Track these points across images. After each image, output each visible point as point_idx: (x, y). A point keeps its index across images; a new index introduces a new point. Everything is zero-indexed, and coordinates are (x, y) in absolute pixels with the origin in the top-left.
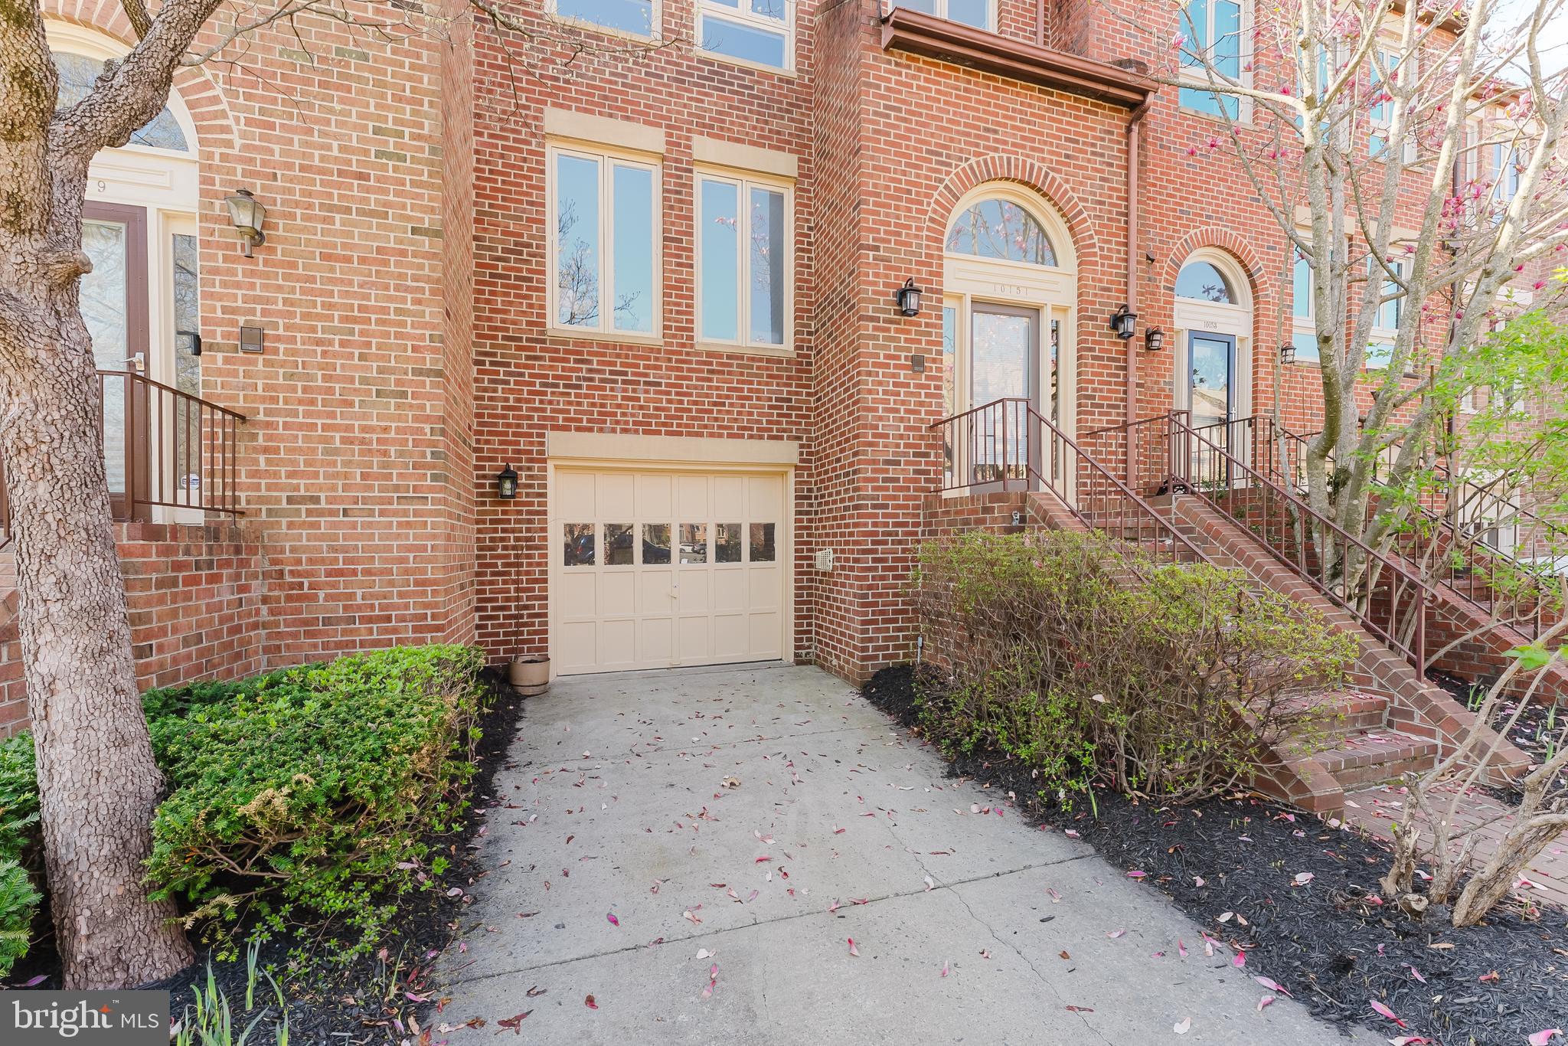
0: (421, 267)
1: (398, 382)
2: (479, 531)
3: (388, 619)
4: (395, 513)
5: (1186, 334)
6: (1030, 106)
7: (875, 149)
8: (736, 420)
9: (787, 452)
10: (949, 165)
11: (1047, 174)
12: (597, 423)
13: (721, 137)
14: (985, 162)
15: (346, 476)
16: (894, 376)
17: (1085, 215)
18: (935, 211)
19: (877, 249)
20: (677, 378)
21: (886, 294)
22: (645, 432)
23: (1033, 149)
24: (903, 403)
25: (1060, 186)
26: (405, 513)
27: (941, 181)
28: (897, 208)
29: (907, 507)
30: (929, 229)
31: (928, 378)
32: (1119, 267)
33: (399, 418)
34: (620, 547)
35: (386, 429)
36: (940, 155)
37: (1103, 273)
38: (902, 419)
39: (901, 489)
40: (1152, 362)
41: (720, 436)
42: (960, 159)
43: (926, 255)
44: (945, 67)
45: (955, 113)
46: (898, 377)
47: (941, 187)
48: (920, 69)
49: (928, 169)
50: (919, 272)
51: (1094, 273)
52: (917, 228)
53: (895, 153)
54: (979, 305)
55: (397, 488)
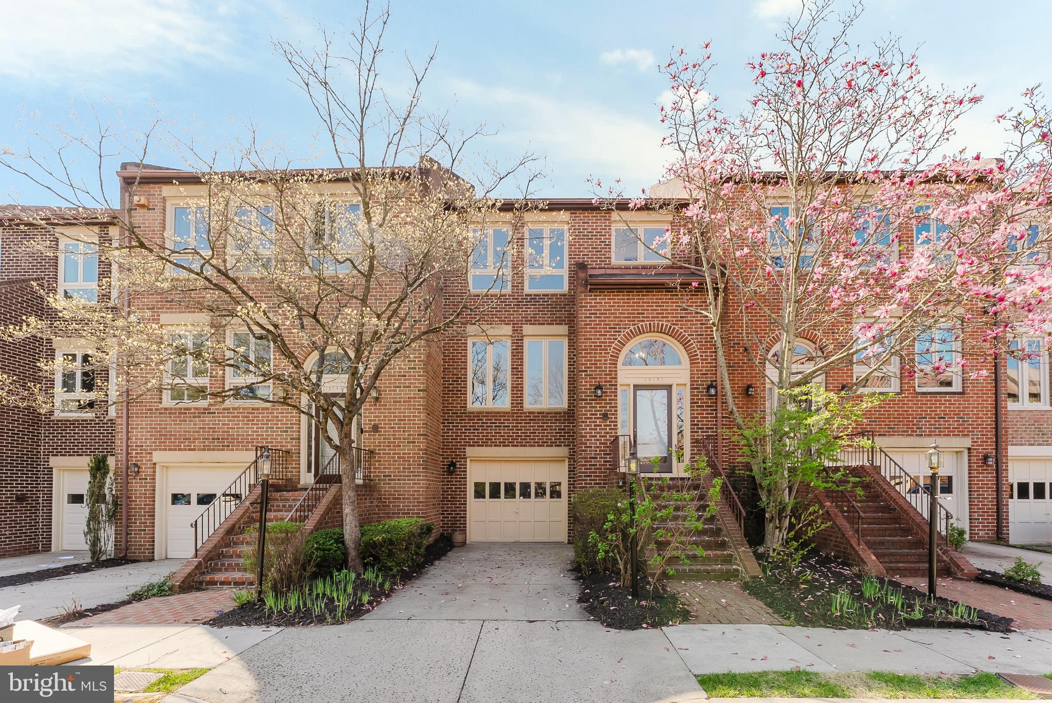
0: (420, 402)
2: (443, 485)
6: (661, 299)
7: (585, 332)
8: (541, 439)
9: (563, 451)
10: (620, 332)
11: (670, 327)
12: (485, 444)
13: (535, 324)
14: (638, 327)
16: (594, 422)
17: (692, 341)
18: (613, 352)
19: (586, 371)
20: (516, 423)
21: (591, 389)
22: (504, 446)
23: (662, 317)
24: (598, 433)
25: (678, 331)
26: (414, 480)
27: (616, 339)
28: (595, 353)
29: (601, 476)
30: (610, 360)
31: (610, 422)
32: (712, 363)
34: (495, 491)
35: (409, 453)
36: (616, 328)
37: (702, 367)
38: (598, 440)
39: (598, 469)
40: (752, 401)
41: (534, 446)
42: (626, 328)
43: (609, 371)
44: (617, 292)
45: (622, 310)
46: (596, 422)
47: (616, 342)
48: (605, 296)
49: (610, 335)
50: (606, 378)
51: (699, 367)
52: (605, 360)
53: (595, 332)
54: (637, 387)
55: (412, 472)
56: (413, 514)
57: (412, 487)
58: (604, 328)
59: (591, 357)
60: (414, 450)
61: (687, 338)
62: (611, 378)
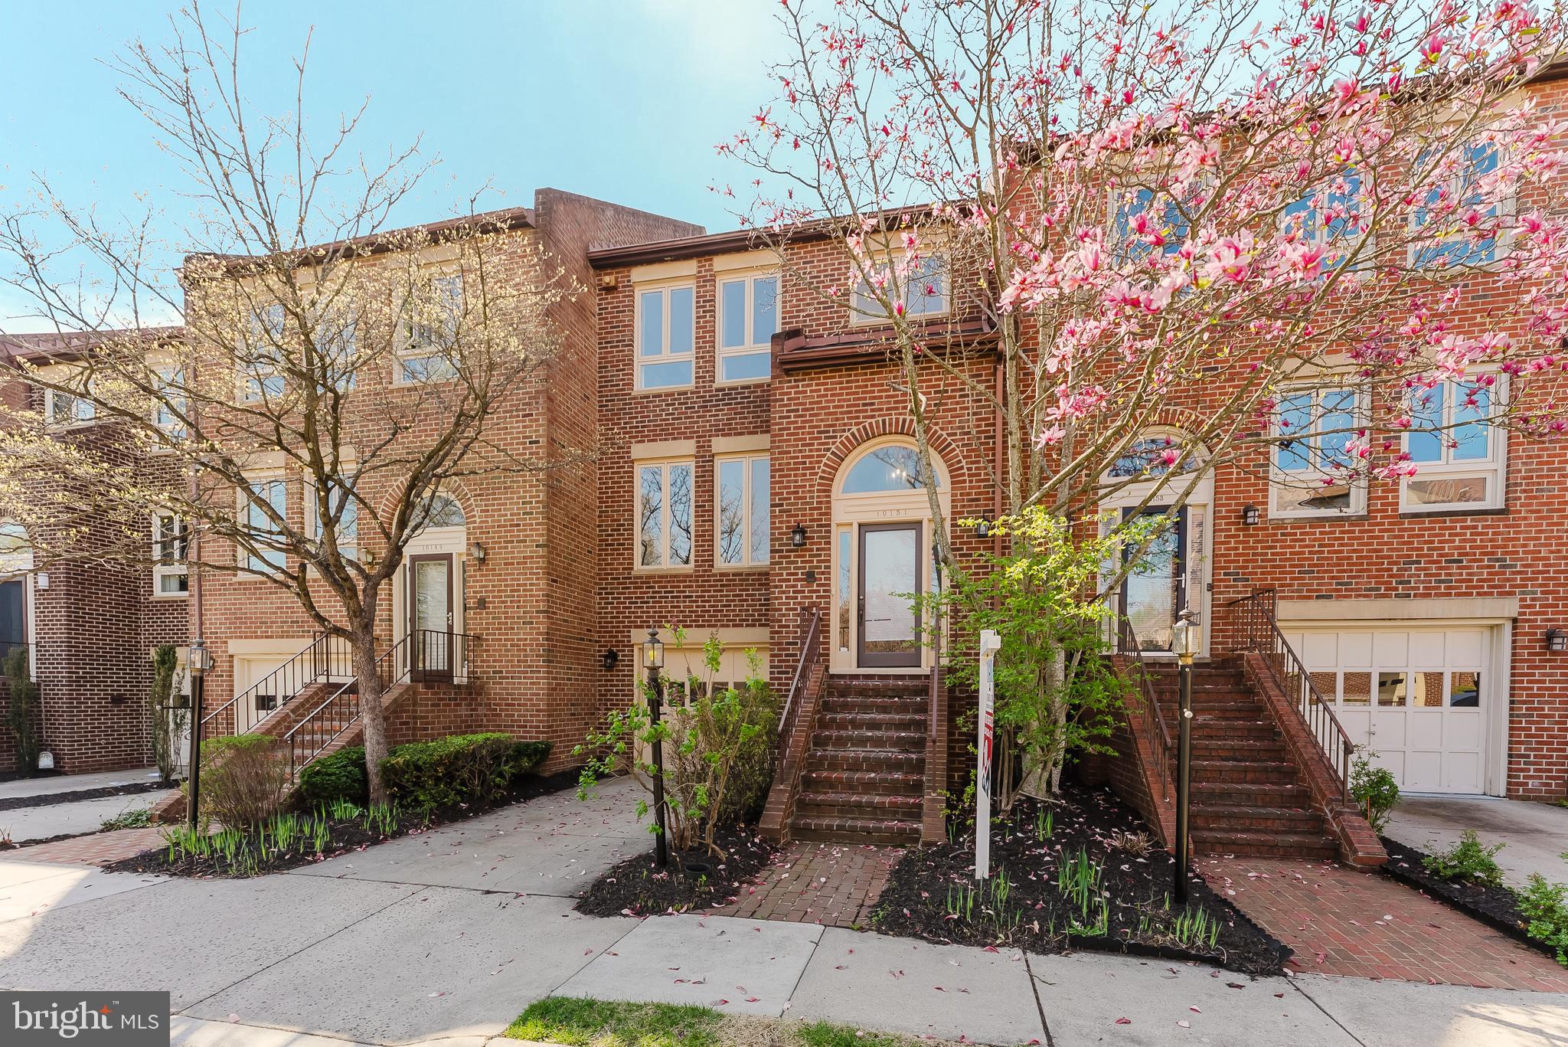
0: (538, 563)
3: (526, 727)
4: (529, 678)
5: (1120, 512)
7: (779, 441)
8: (738, 615)
10: (836, 437)
12: (657, 623)
13: (730, 435)
14: (864, 427)
15: (512, 661)
16: (793, 587)
17: (954, 445)
18: (824, 471)
19: (782, 505)
20: (702, 591)
21: (789, 533)
23: (905, 408)
24: (800, 604)
25: (931, 428)
26: (532, 678)
27: (830, 449)
28: (795, 477)
30: (819, 484)
31: (818, 585)
32: (987, 480)
35: (526, 639)
36: (828, 432)
37: (971, 488)
38: (799, 615)
41: (728, 626)
42: (844, 431)
43: (818, 503)
44: (831, 372)
45: (839, 401)
46: (796, 586)
47: (829, 454)
48: (812, 379)
49: (819, 444)
50: (812, 515)
51: (964, 488)
52: (810, 486)
53: (795, 440)
54: (864, 528)
55: (529, 666)
56: (531, 727)
57: (530, 689)
58: (809, 433)
59: (788, 482)
60: (531, 634)
61: (946, 439)
62: (821, 514)
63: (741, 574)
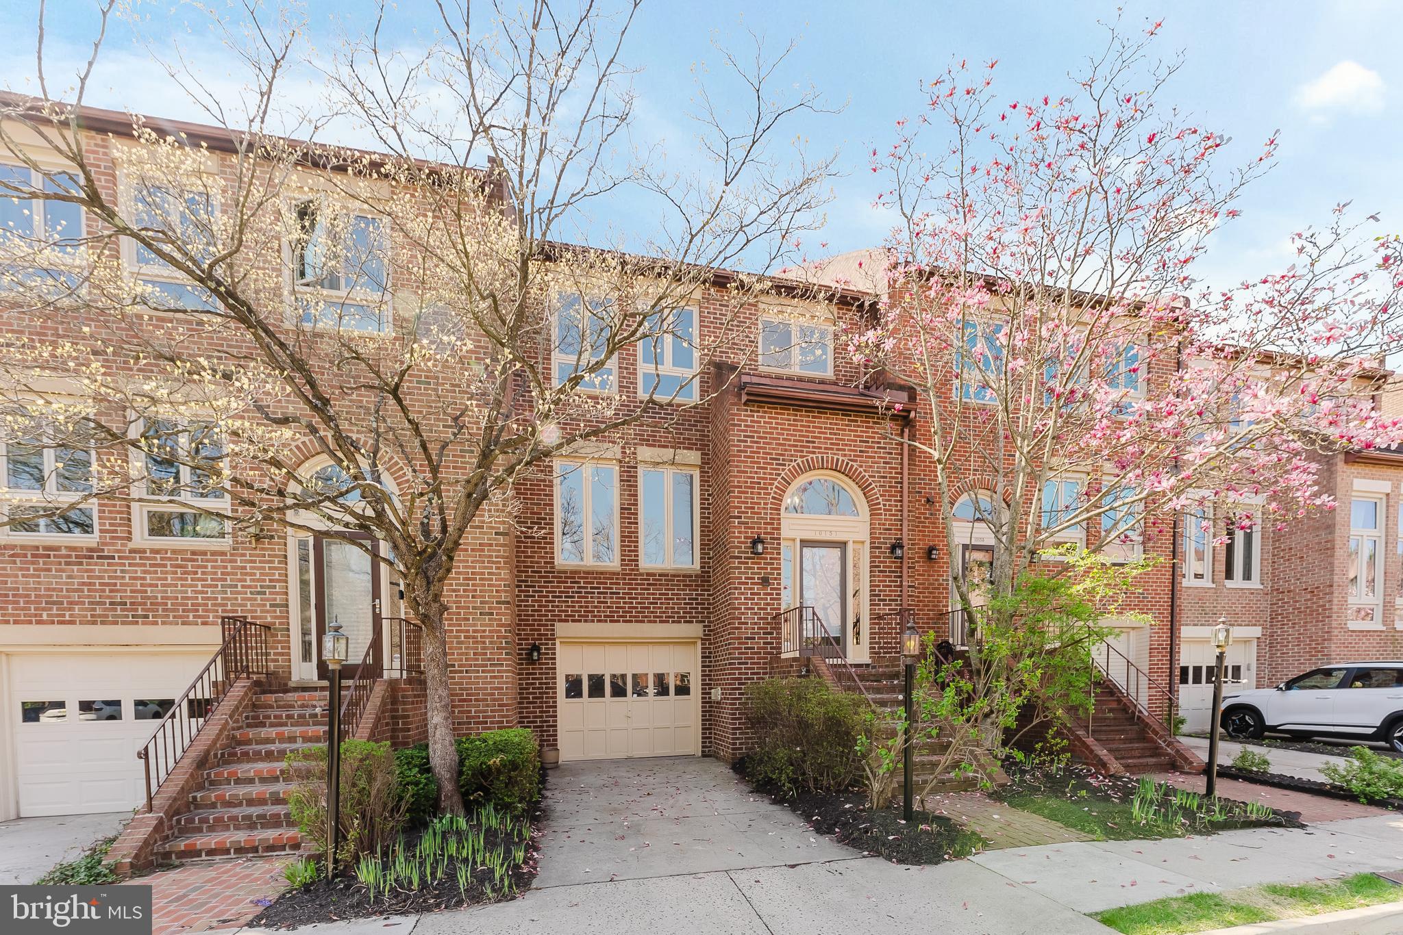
1: (490, 608)
2: (520, 679)
3: (486, 723)
4: (490, 671)
5: (961, 547)
6: (836, 424)
7: (738, 461)
8: (664, 612)
9: (696, 630)
10: (785, 465)
11: (847, 464)
12: (584, 617)
13: (654, 446)
14: (807, 460)
15: (467, 654)
16: (751, 589)
17: (873, 485)
18: (775, 493)
19: (740, 517)
20: (629, 589)
21: (746, 543)
22: (611, 621)
23: (838, 450)
24: (757, 604)
25: (856, 469)
26: (493, 671)
27: (779, 475)
28: (752, 493)
29: (759, 663)
30: (772, 503)
31: (771, 589)
32: (897, 515)
33: (490, 625)
34: (597, 687)
36: (779, 460)
37: (886, 520)
38: (756, 614)
39: (756, 653)
40: (933, 567)
41: (655, 622)
42: (791, 461)
43: (771, 519)
44: (781, 409)
45: (787, 435)
46: (753, 589)
47: (779, 478)
48: (765, 412)
49: (772, 469)
50: (766, 528)
51: (881, 519)
52: (765, 504)
53: (751, 462)
54: (805, 543)
55: (489, 659)
56: (492, 723)
57: (490, 683)
58: (763, 458)
59: (746, 498)
61: (867, 480)
62: (773, 529)
63: (667, 575)
